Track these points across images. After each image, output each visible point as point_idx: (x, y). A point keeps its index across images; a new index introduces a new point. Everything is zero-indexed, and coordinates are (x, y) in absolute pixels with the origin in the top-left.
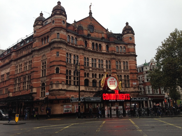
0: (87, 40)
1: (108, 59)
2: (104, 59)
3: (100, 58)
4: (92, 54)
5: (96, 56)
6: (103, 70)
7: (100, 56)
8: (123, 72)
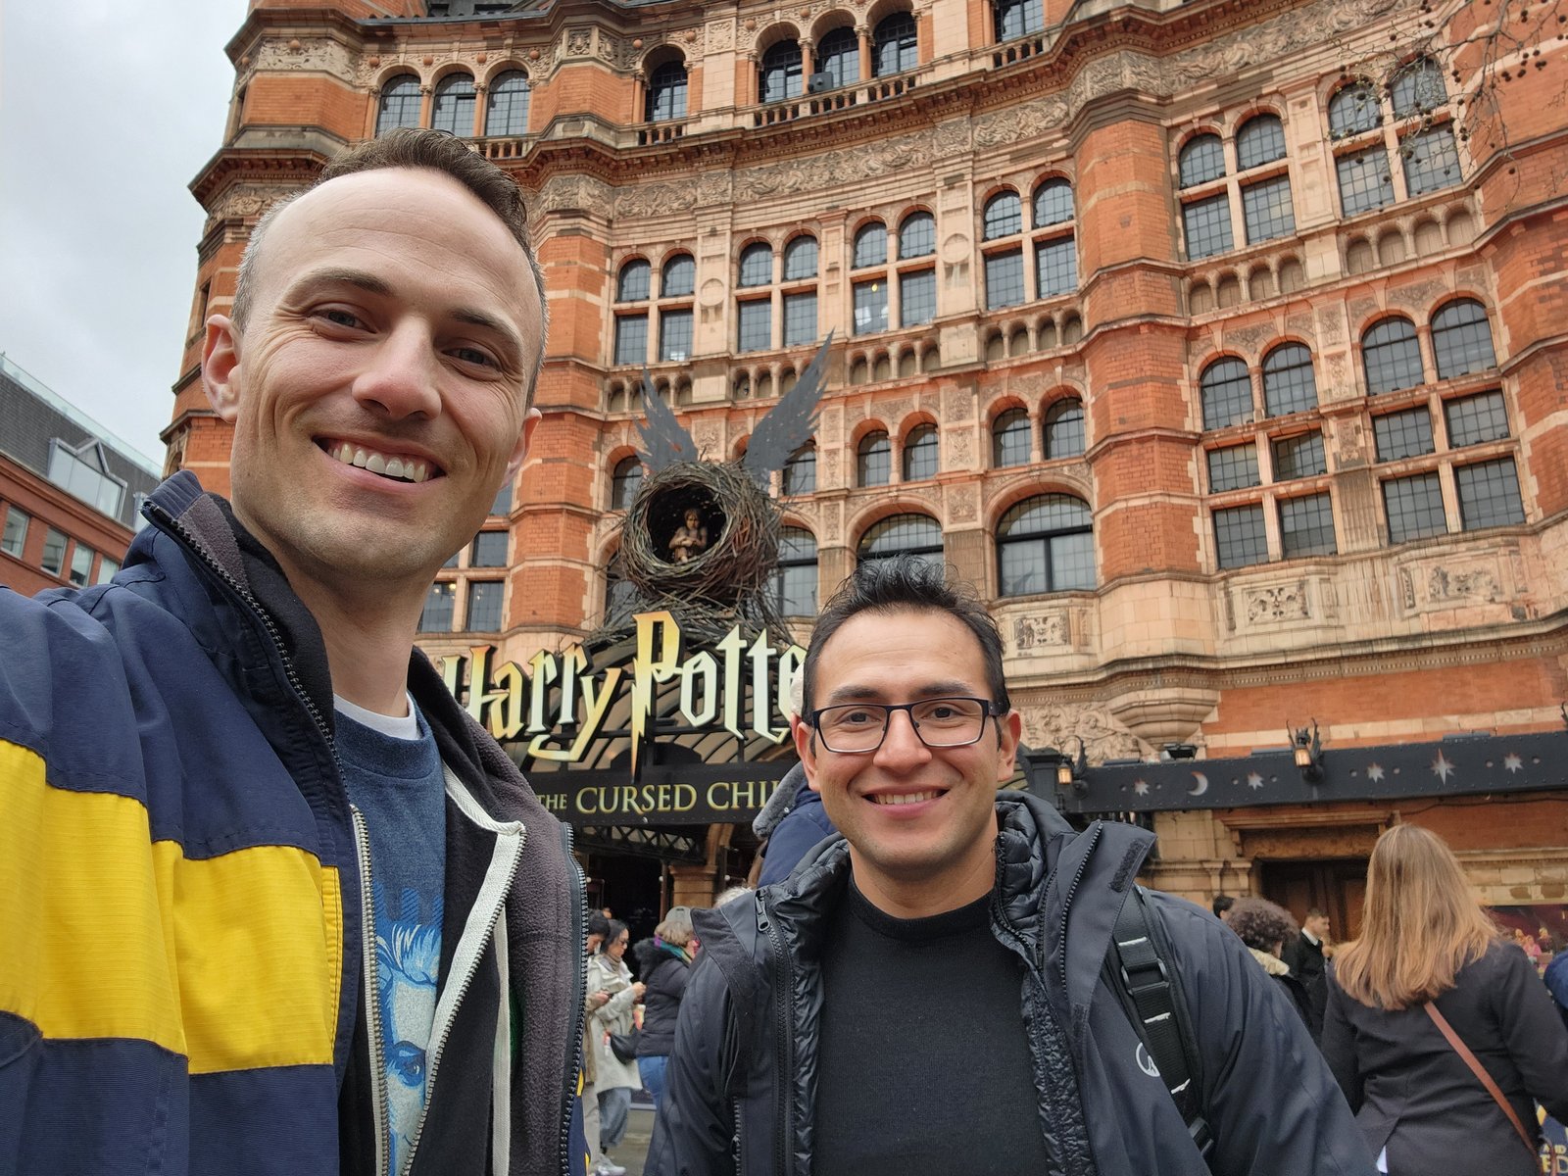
0: (677, 39)
1: (1016, 157)
2: (951, 183)
3: (869, 198)
4: (755, 175)
5: (820, 177)
6: (932, 349)
7: (874, 161)
8: (1323, 262)
